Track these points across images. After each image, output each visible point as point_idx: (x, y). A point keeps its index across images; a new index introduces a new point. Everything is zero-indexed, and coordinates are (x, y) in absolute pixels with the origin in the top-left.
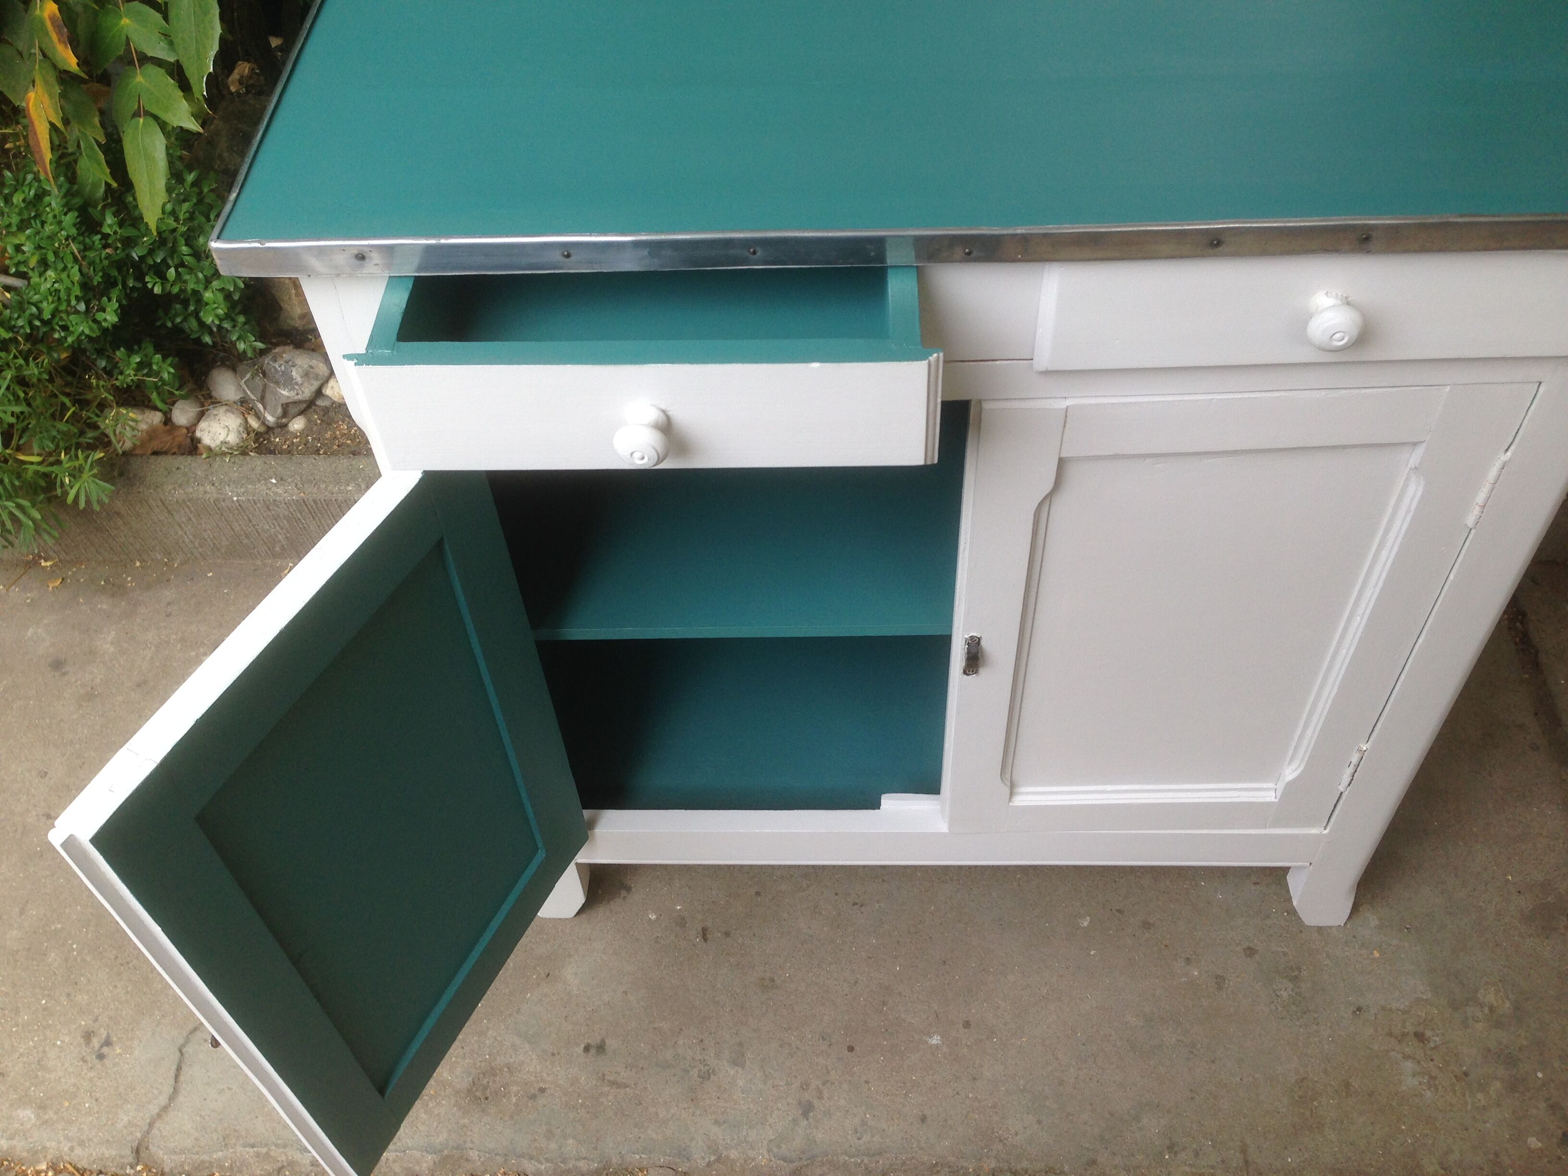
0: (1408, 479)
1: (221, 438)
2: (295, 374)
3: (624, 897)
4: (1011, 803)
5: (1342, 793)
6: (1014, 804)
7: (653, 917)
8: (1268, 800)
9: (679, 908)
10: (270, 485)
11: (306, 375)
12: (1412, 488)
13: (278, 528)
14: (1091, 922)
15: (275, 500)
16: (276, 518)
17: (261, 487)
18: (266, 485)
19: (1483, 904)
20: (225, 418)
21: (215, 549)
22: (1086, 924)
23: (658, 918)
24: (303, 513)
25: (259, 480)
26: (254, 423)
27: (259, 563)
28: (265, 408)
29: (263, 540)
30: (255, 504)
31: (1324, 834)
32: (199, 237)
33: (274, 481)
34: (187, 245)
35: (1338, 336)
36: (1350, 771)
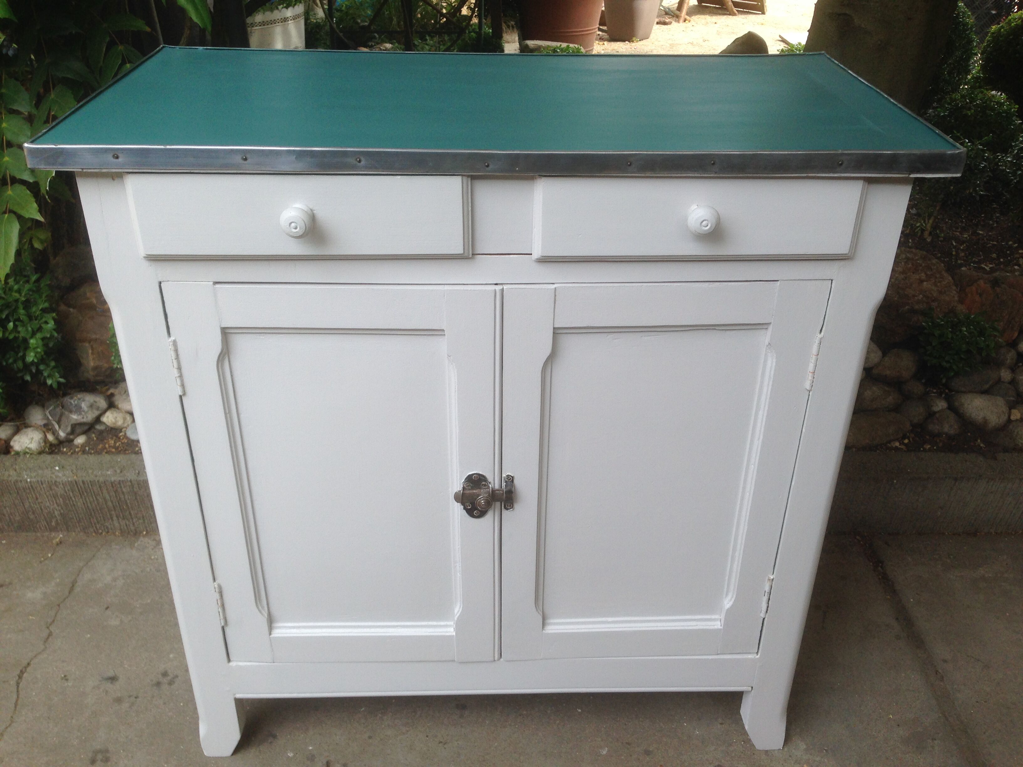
0: (766, 355)
1: (26, 445)
2: (84, 405)
3: (271, 742)
4: (544, 631)
5: (764, 619)
6: (546, 632)
7: (291, 755)
8: (716, 627)
9: (311, 748)
10: (54, 471)
11: (91, 406)
12: (769, 362)
13: (55, 505)
14: (608, 751)
15: (56, 482)
16: (55, 496)
17: (47, 472)
18: (51, 471)
19: (875, 733)
20: (31, 433)
21: (10, 524)
22: (605, 752)
23: (294, 756)
24: (74, 492)
25: (47, 468)
26: (50, 437)
27: (39, 534)
28: (60, 427)
29: (44, 515)
30: (42, 484)
31: (757, 658)
32: (33, 306)
33: (57, 468)
34: (24, 309)
35: (704, 223)
36: (765, 599)
